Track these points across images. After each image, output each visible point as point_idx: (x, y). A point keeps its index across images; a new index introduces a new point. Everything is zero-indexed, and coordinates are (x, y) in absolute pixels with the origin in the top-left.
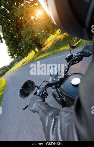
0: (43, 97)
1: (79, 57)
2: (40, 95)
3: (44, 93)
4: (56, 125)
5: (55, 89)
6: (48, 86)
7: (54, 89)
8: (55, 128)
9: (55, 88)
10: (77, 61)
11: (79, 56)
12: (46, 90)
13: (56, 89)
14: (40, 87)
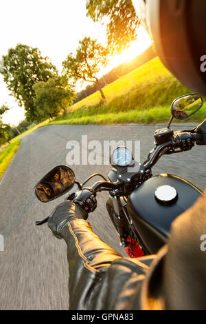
0: (86, 208)
1: (186, 142)
2: (81, 203)
3: (89, 200)
4: (96, 287)
5: (115, 197)
6: (102, 188)
7: (113, 196)
8: (92, 294)
9: (116, 194)
10: (179, 149)
11: (186, 139)
12: (95, 195)
13: (118, 198)
14: (83, 184)
